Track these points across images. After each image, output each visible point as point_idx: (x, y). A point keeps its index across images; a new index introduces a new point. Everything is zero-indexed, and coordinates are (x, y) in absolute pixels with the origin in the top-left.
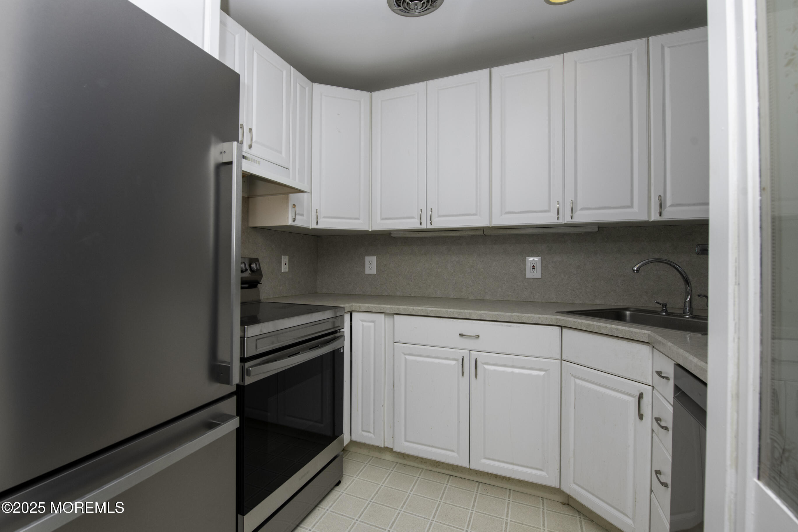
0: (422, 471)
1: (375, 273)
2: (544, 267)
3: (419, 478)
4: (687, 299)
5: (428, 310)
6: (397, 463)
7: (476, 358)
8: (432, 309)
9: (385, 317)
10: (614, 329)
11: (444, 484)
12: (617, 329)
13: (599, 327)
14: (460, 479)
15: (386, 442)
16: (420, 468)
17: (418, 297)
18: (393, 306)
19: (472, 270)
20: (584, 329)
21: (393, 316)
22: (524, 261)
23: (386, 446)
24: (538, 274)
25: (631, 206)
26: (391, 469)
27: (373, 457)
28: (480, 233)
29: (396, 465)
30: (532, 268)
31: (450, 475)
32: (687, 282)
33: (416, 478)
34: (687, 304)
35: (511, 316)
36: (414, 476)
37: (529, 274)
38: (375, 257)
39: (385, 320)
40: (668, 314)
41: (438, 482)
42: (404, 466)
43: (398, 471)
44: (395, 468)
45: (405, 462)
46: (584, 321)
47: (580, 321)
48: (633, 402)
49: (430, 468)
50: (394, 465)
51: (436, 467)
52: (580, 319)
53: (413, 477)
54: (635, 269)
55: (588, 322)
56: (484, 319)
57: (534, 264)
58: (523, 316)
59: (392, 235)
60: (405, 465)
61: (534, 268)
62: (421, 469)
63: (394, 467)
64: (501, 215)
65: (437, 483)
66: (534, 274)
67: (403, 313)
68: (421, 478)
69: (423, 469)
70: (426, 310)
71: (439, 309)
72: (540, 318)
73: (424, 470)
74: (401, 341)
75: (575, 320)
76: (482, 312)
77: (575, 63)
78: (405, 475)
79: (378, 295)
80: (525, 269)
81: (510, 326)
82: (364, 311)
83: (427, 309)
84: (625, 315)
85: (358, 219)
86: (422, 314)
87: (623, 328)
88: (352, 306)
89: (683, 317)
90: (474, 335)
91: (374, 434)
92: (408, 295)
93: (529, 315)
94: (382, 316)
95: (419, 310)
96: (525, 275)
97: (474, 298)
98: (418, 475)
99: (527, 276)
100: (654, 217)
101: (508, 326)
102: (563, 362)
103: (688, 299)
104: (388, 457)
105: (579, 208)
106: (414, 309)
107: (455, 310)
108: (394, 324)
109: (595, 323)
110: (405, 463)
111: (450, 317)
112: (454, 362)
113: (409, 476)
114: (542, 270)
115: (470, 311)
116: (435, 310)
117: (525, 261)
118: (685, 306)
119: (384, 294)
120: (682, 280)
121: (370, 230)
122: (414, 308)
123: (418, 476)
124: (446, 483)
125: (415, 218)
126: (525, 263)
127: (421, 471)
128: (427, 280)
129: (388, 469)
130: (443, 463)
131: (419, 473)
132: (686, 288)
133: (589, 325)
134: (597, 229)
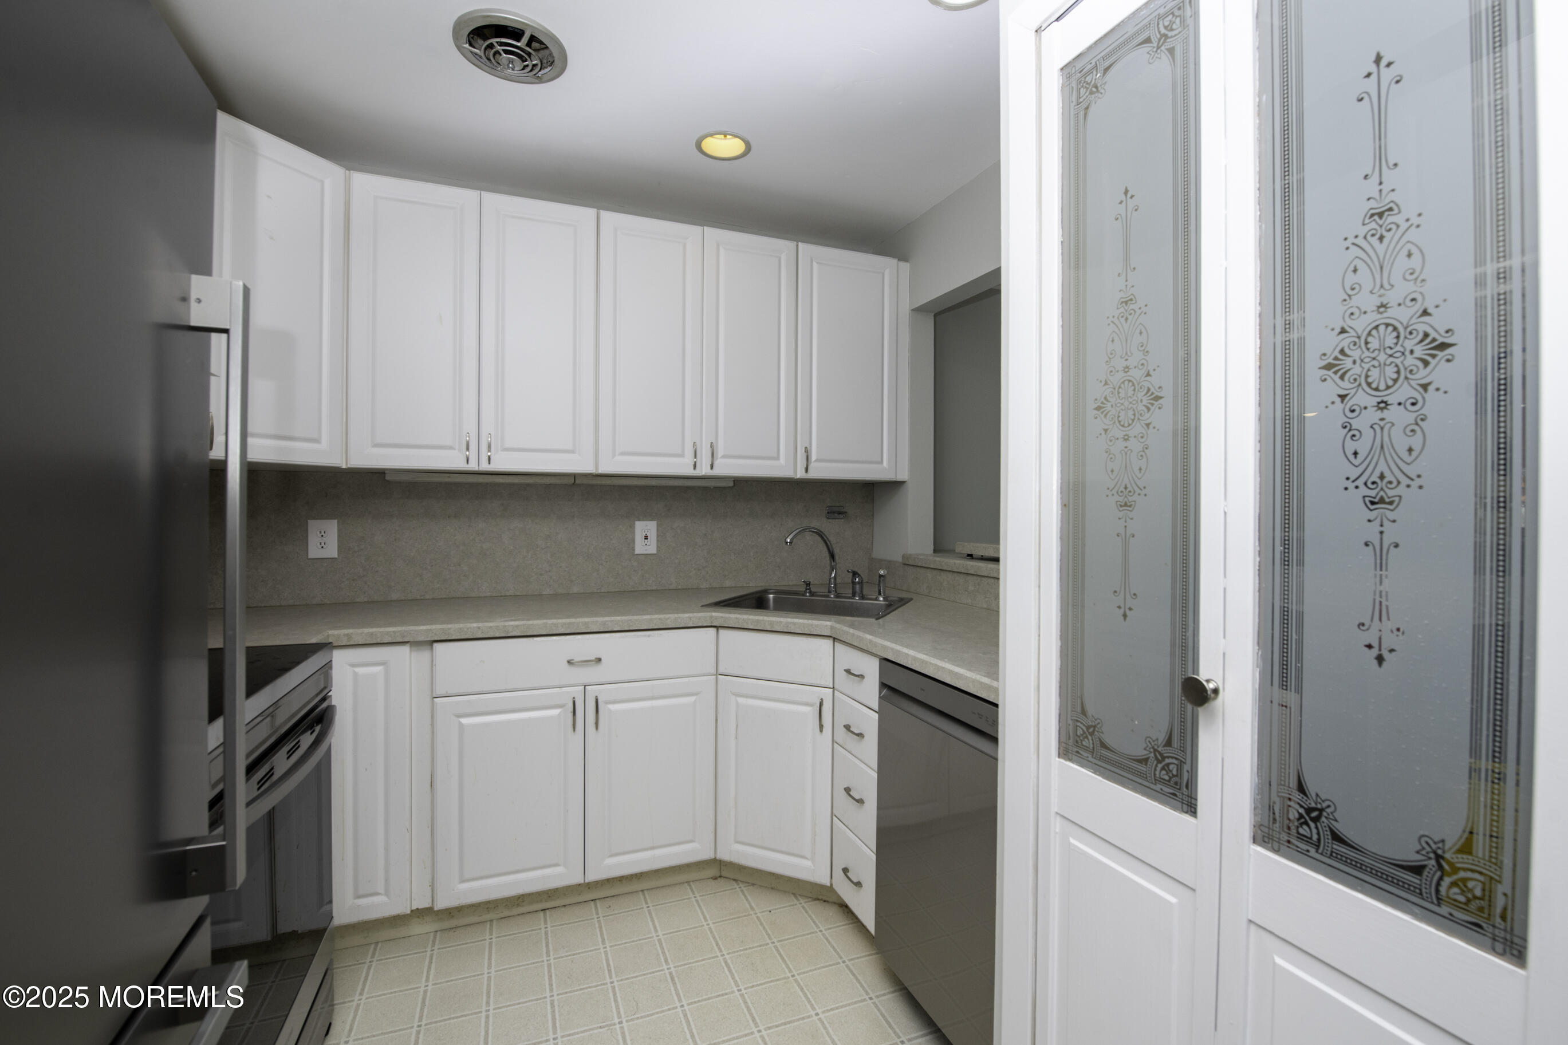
0: (491, 926)
1: (336, 556)
2: (661, 537)
3: (491, 939)
4: (831, 575)
5: (509, 626)
6: (436, 931)
7: (596, 697)
8: (517, 623)
9: (411, 651)
10: (791, 623)
11: (540, 929)
12: (794, 624)
13: (771, 623)
14: (563, 909)
15: (414, 900)
16: (486, 921)
17: (441, 599)
18: (434, 627)
19: (549, 544)
20: (752, 627)
21: (432, 645)
22: (632, 527)
23: (414, 908)
24: (652, 548)
25: (778, 458)
26: (429, 949)
27: (377, 943)
28: (565, 481)
29: (435, 937)
30: (644, 538)
31: (544, 910)
32: (832, 556)
33: (487, 942)
34: (832, 581)
35: (651, 620)
36: (481, 941)
37: (640, 548)
38: (336, 521)
39: (411, 654)
40: (812, 594)
41: (529, 931)
42: (453, 931)
43: (445, 946)
44: (437, 942)
45: (454, 923)
46: (751, 617)
47: (745, 617)
48: (812, 712)
49: (506, 913)
50: (432, 938)
51: (518, 905)
52: (747, 614)
53: (479, 943)
54: (789, 541)
55: (757, 618)
56: (610, 630)
57: (646, 532)
58: (668, 618)
59: (388, 478)
60: (453, 928)
61: (646, 538)
62: (489, 923)
63: (434, 942)
64: (614, 456)
65: (528, 933)
66: (646, 548)
67: (457, 638)
68: (496, 938)
69: (491, 921)
70: (505, 626)
71: (531, 622)
72: (690, 618)
73: (495, 923)
74: (451, 692)
75: (738, 616)
76: (607, 619)
77: (718, 246)
78: (463, 946)
79: (344, 603)
80: (634, 541)
81: (649, 636)
82: (360, 643)
83: (507, 624)
84: (768, 600)
85: (317, 441)
86: (497, 635)
87: (801, 621)
88: (328, 636)
89: (828, 596)
90: (593, 658)
91: (387, 893)
92: (419, 597)
93: (676, 615)
94: (405, 649)
95: (491, 627)
96: (634, 550)
97: (551, 593)
98: (488, 934)
99: (637, 552)
100: (800, 474)
101: (645, 636)
102: (720, 677)
103: (833, 575)
104: (418, 928)
105: (720, 455)
106: (479, 628)
107: (560, 621)
108: (432, 661)
109: (766, 618)
110: (453, 925)
111: (550, 633)
112: (556, 712)
113: (472, 944)
114: (658, 541)
115: (587, 620)
116: (524, 625)
117: (634, 528)
118: (830, 584)
119: (358, 600)
120: (827, 553)
121: (344, 466)
122: (481, 625)
123: (488, 937)
124: (543, 926)
125: (454, 449)
126: (634, 531)
127: (490, 929)
128: (460, 565)
129: (424, 950)
130: (530, 895)
131: (488, 931)
132: (831, 563)
133: (758, 621)
134: (731, 484)
